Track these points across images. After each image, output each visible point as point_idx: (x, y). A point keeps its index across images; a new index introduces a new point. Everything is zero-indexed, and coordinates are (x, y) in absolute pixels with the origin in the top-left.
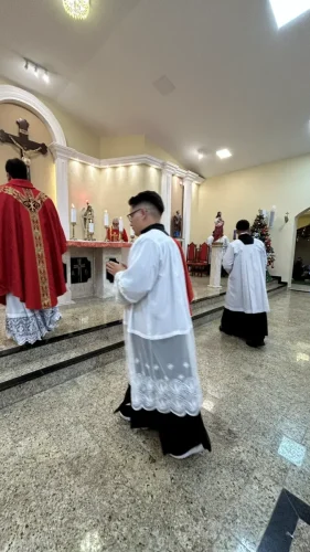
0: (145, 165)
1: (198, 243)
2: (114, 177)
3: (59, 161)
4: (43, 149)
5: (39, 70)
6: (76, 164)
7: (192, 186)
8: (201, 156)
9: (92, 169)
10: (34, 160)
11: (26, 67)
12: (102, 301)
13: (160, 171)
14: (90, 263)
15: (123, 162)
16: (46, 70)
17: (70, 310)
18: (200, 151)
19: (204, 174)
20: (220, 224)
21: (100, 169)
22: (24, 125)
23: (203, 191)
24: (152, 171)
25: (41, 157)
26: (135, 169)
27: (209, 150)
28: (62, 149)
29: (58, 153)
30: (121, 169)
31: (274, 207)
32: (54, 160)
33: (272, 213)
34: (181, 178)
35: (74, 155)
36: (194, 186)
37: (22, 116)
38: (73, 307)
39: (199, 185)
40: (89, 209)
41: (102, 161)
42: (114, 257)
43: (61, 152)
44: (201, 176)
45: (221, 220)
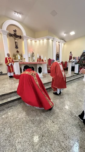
0: (48, 39)
1: (64, 61)
2: (40, 44)
3: (25, 40)
4: (20, 37)
5: (18, 14)
6: (29, 41)
7: (62, 45)
8: (65, 35)
9: (33, 42)
10: (18, 41)
11: (15, 13)
13: (53, 41)
14: (34, 68)
15: (42, 39)
16: (20, 14)
18: (65, 33)
19: (66, 41)
21: (36, 42)
22: (15, 31)
23: (65, 46)
24: (50, 41)
25: (20, 39)
26: (45, 40)
27: (67, 32)
30: (41, 41)
32: (23, 40)
34: (59, 42)
35: (29, 38)
36: (63, 44)
37: (15, 28)
39: (64, 44)
40: (33, 53)
41: (36, 39)
42: (40, 66)
43: (25, 37)
44: (65, 41)
45: (71, 54)
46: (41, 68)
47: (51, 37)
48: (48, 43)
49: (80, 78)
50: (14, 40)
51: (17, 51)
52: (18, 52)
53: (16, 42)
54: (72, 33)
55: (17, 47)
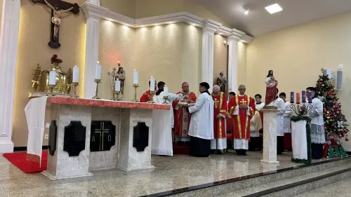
0: (183, 24)
2: (150, 37)
3: (91, 20)
4: (75, 9)
6: (109, 24)
8: (246, 13)
9: (125, 28)
10: (65, 20)
12: (125, 173)
13: (200, 29)
14: (114, 127)
17: (86, 183)
18: (246, 7)
19: (253, 34)
20: (272, 84)
21: (135, 29)
23: (252, 51)
24: (192, 29)
25: (73, 16)
26: (172, 27)
28: (94, 9)
29: (90, 13)
31: (341, 66)
32: (85, 20)
33: (339, 73)
34: (225, 37)
35: (108, 14)
36: (240, 44)
38: (89, 179)
39: (246, 44)
42: (142, 120)
43: (93, 11)
44: (248, 34)
45: (273, 79)
46: (147, 129)
47: (195, 17)
48: (182, 37)
49: (317, 183)
50: (49, 15)
51: (55, 56)
52: (55, 60)
53: (53, 25)
54: (274, 9)
55: (54, 43)
